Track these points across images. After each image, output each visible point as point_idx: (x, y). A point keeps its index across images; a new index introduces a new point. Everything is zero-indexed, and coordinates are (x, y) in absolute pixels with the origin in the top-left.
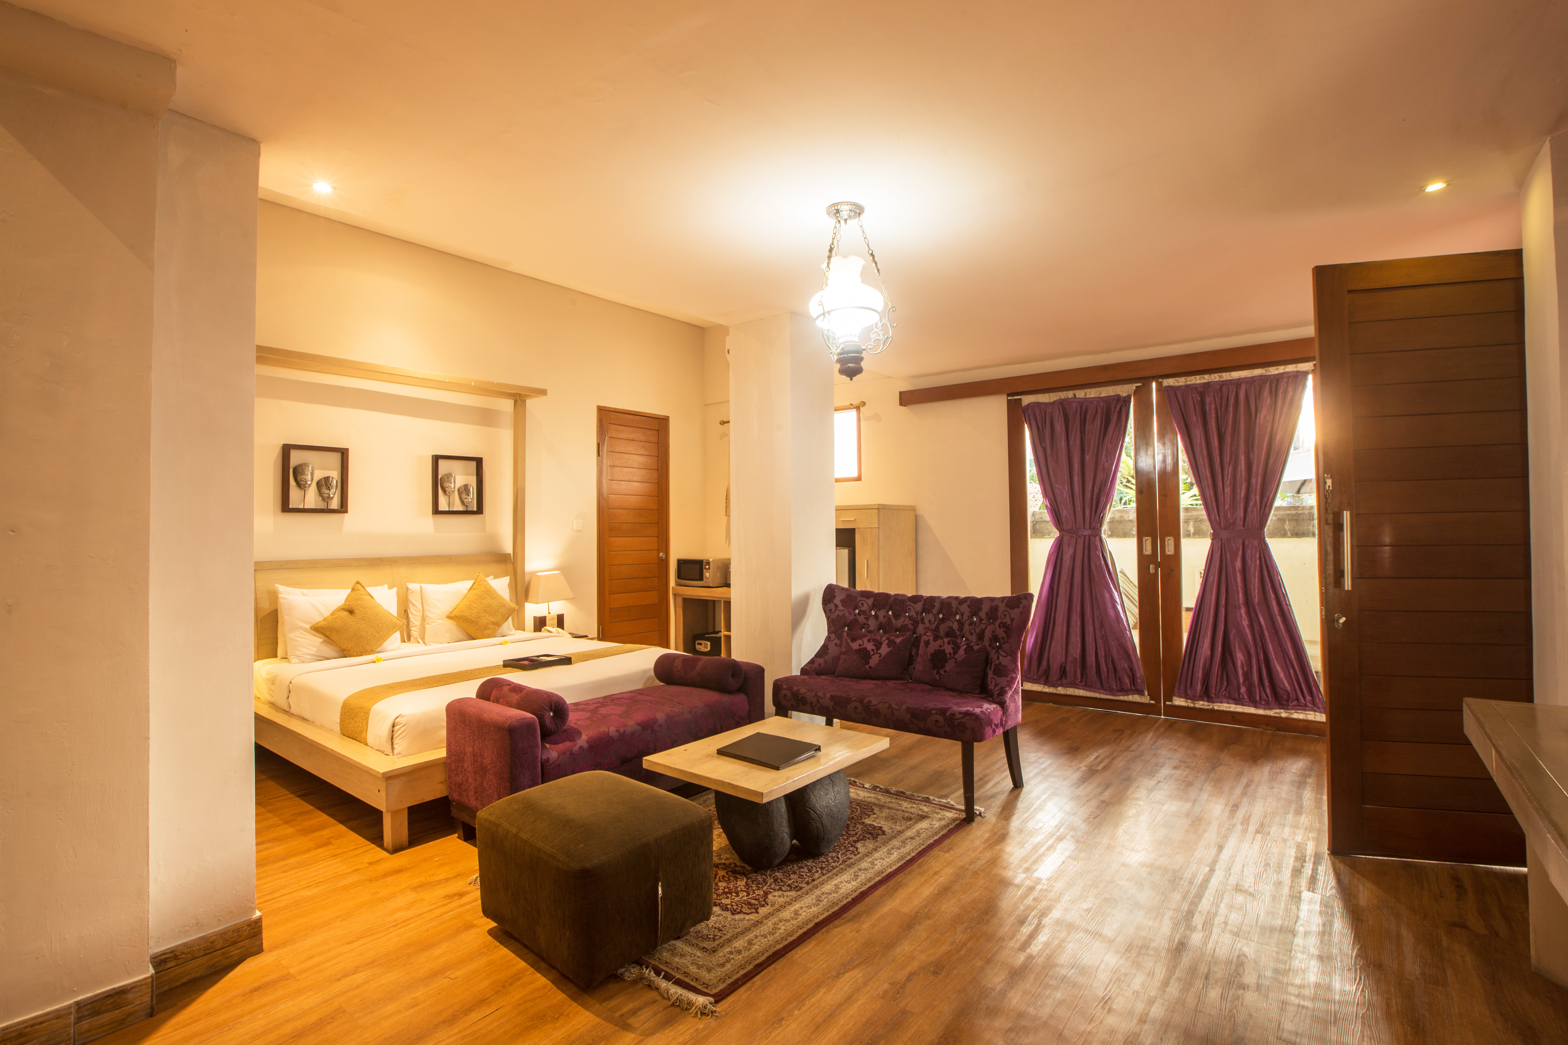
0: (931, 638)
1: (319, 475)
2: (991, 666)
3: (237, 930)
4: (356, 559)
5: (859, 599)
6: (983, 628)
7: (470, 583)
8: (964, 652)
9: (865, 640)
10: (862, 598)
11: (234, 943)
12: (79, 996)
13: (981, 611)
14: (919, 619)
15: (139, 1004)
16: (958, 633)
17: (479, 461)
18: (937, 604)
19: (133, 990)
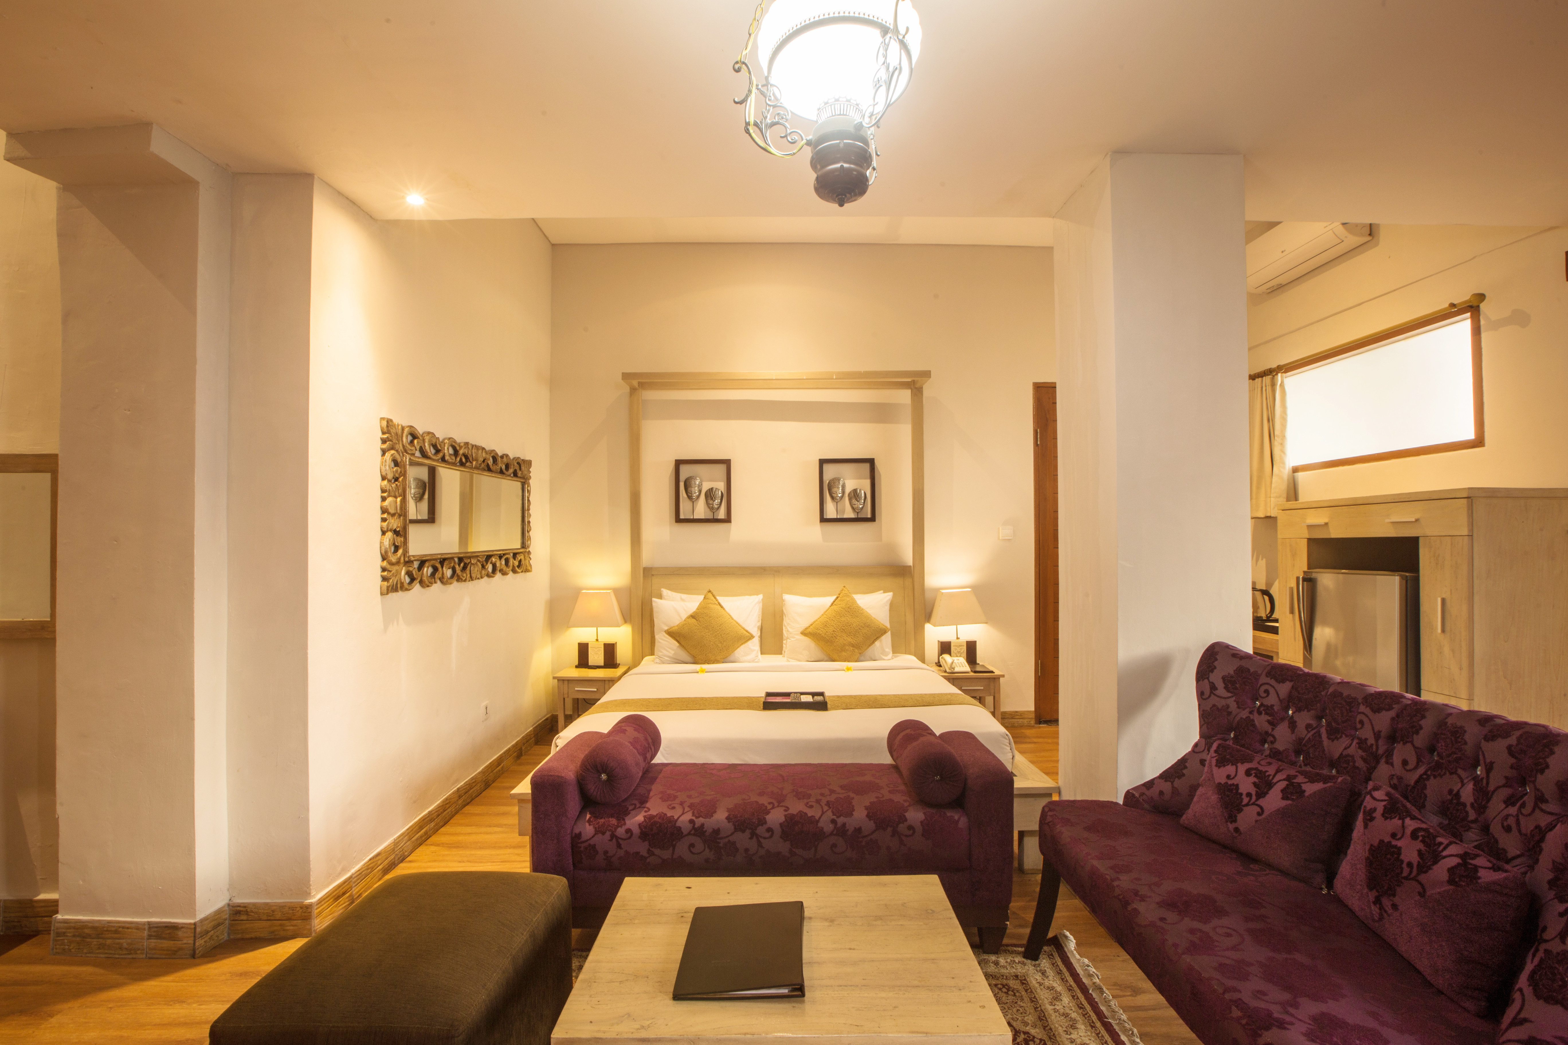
0: (1380, 807)
1: (706, 486)
2: (1537, 950)
3: (292, 908)
4: (740, 567)
5: (1263, 679)
6: (1543, 824)
7: (833, 598)
8: (1445, 876)
9: (1242, 768)
10: (1268, 680)
11: (289, 919)
12: (152, 918)
13: (1542, 771)
14: (1380, 752)
15: (185, 944)
16: (1472, 815)
17: (871, 462)
18: (1428, 724)
19: (182, 929)
